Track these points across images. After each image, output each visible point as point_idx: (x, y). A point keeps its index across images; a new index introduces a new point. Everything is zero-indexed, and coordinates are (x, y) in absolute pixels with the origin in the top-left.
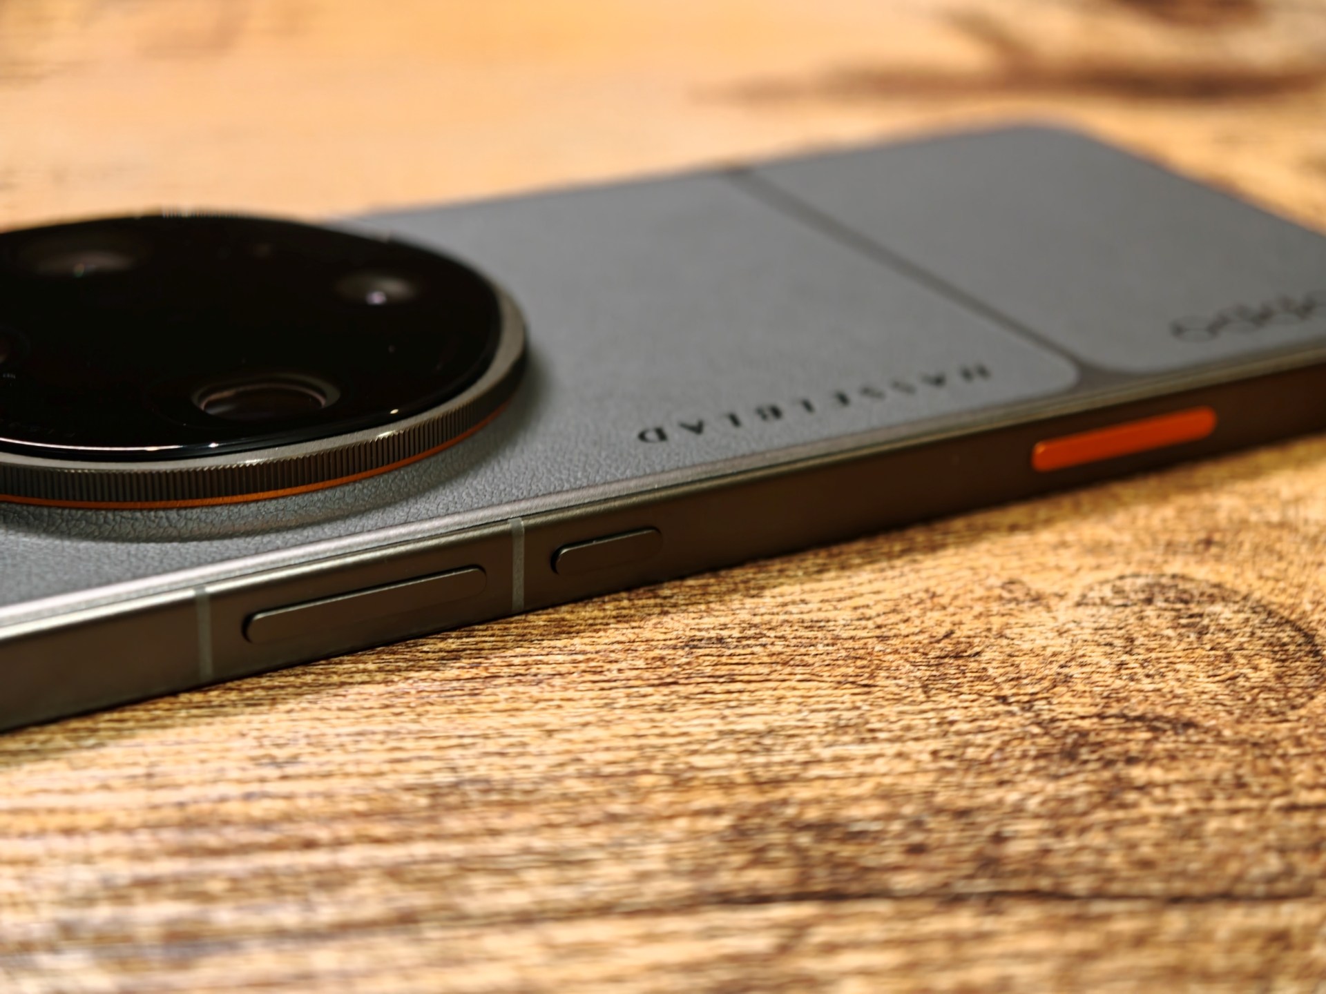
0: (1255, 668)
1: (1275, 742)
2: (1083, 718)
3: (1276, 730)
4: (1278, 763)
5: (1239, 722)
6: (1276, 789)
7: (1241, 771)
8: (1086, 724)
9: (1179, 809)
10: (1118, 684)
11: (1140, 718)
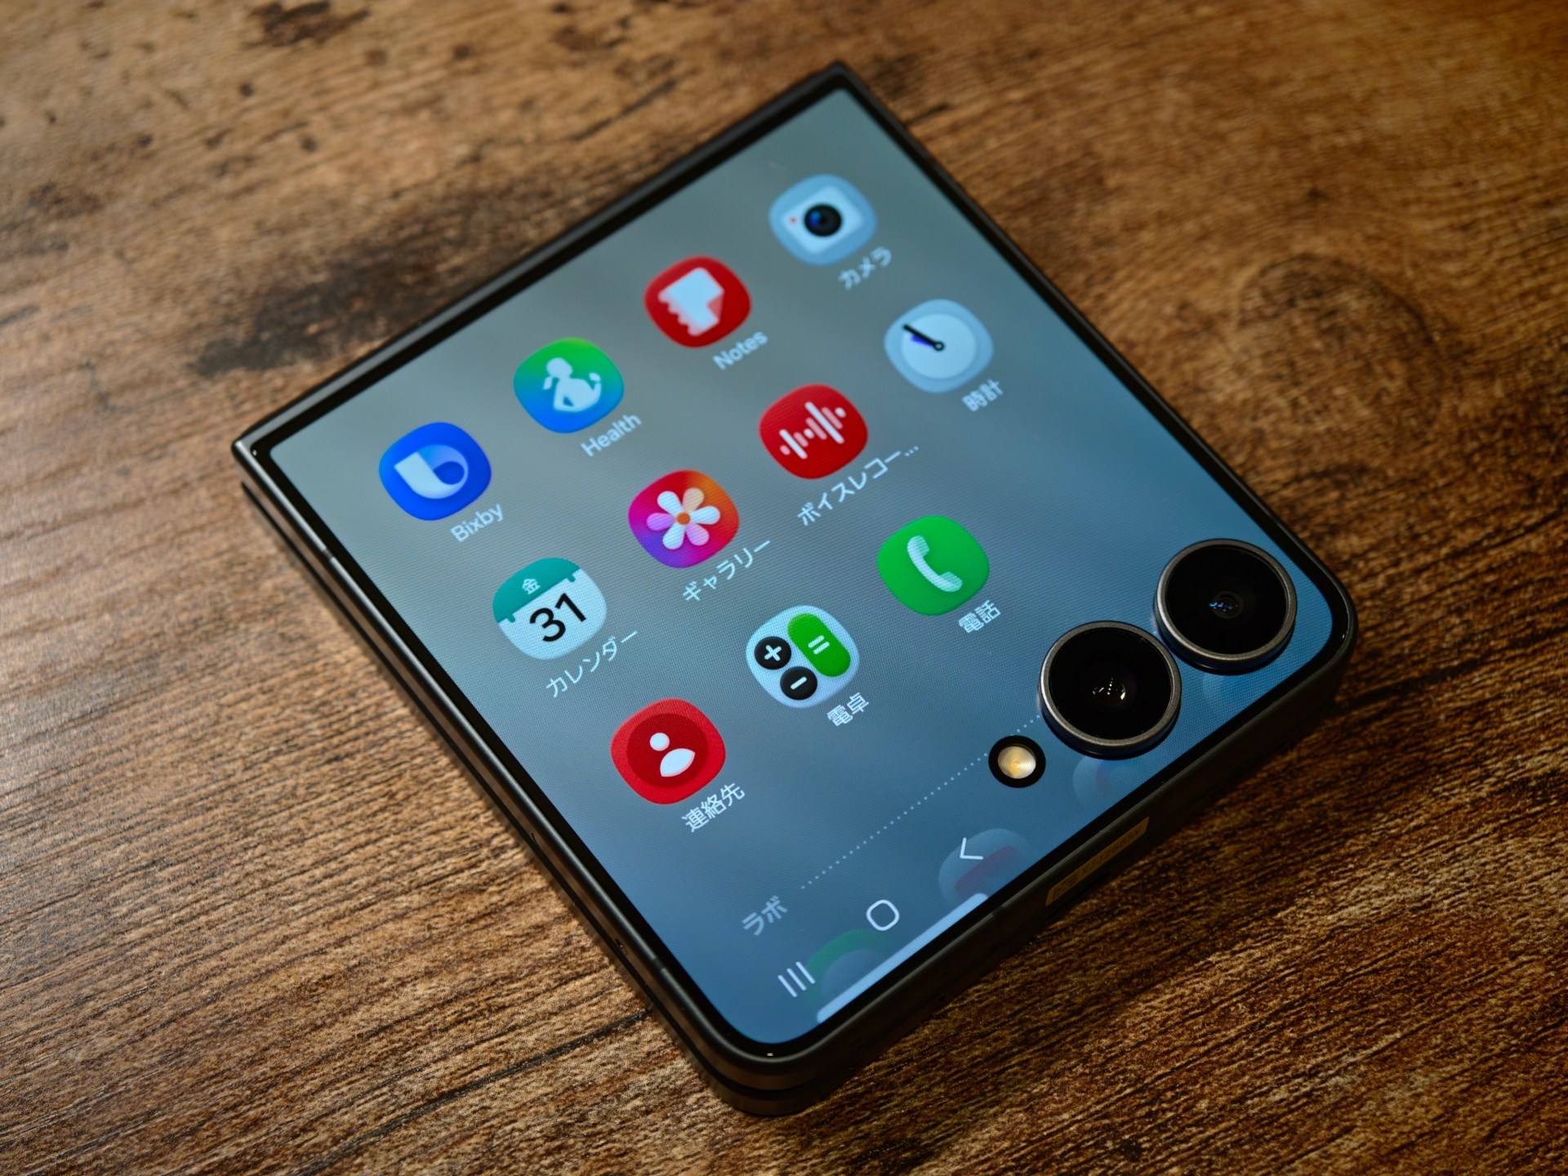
0: (1391, 377)
1: (1426, 474)
2: (1286, 485)
3: (1423, 458)
4: (1434, 502)
5: (1395, 455)
6: (1439, 534)
7: (1412, 520)
8: (1288, 493)
9: (1380, 582)
10: (1299, 429)
11: (1326, 473)
